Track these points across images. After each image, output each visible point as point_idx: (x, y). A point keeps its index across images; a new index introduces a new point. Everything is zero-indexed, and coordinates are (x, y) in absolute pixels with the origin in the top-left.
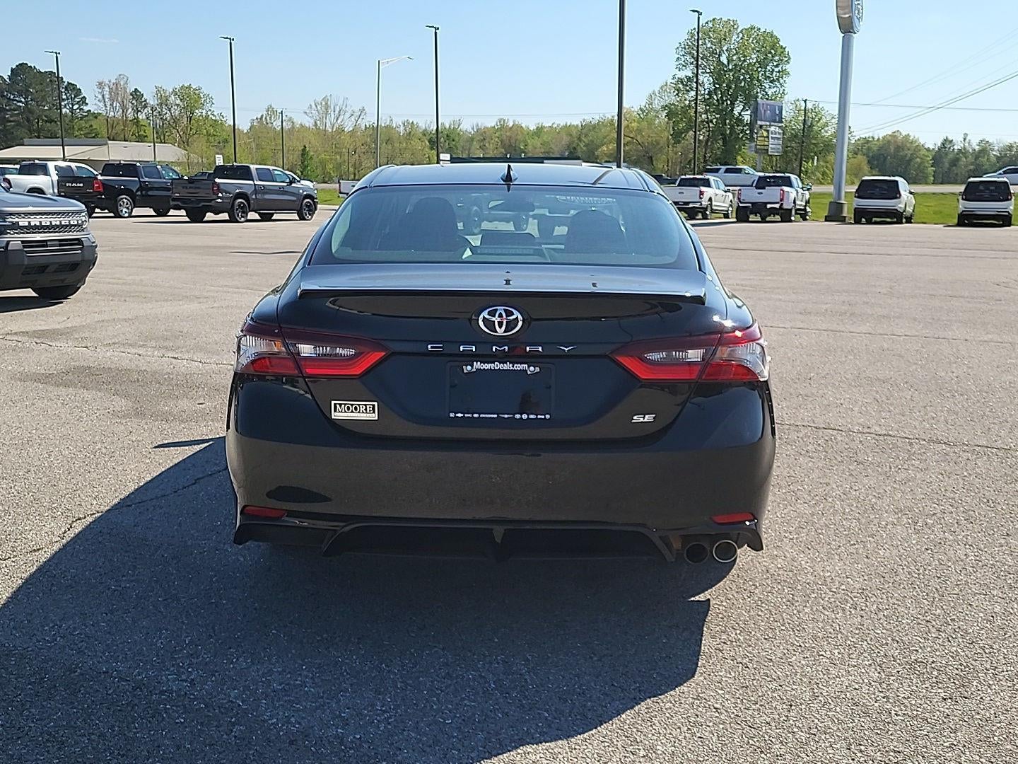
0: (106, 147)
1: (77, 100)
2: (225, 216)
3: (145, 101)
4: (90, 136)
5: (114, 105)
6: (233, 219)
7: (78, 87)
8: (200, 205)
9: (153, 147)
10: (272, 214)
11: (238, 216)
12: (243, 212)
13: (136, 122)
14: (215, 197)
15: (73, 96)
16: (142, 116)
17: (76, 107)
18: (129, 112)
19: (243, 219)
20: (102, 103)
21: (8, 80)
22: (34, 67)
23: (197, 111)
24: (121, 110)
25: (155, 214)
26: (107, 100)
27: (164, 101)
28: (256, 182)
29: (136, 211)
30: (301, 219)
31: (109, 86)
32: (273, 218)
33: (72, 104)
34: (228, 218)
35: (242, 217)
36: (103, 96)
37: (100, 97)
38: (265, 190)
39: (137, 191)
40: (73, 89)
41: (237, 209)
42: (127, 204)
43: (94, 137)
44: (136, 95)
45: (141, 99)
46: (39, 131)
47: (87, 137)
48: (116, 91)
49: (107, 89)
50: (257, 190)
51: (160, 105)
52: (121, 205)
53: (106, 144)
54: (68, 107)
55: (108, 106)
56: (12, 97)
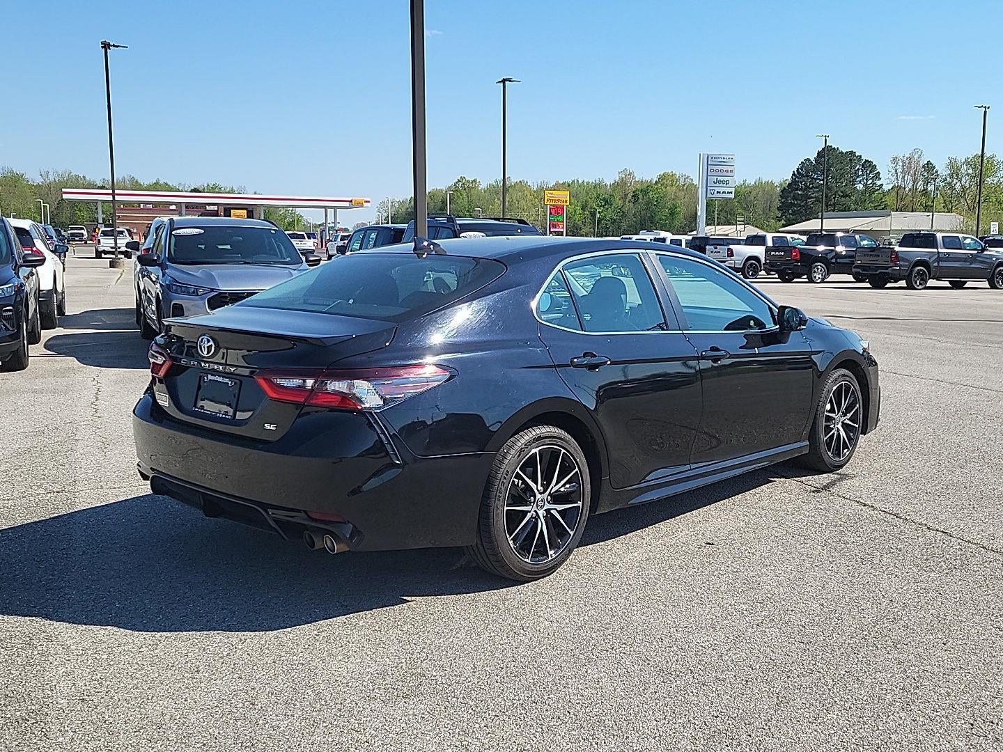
0: (889, 218)
1: (871, 175)
2: (903, 283)
3: (937, 172)
4: (881, 207)
5: (906, 178)
6: (910, 287)
7: (874, 164)
8: (878, 272)
9: (931, 217)
10: (966, 282)
11: (916, 283)
12: (922, 280)
13: (925, 192)
14: (892, 264)
15: (868, 172)
16: (931, 188)
17: (870, 182)
18: (919, 184)
19: (920, 287)
20: (894, 177)
21: (814, 162)
22: (838, 148)
23: (988, 179)
24: (911, 182)
25: (854, 280)
26: (899, 174)
27: (955, 171)
28: (940, 250)
29: (833, 277)
30: (992, 288)
31: (903, 161)
32: (966, 286)
33: (867, 179)
34: (905, 285)
35: (920, 284)
36: (896, 170)
37: (893, 171)
38: (949, 258)
39: (832, 259)
40: (870, 166)
41: (915, 277)
42: (821, 271)
43: (883, 209)
44: (929, 167)
45: (933, 170)
46: (834, 205)
47: (876, 209)
48: (908, 165)
49: (900, 163)
50: (940, 258)
51: (951, 176)
52: (815, 272)
53: (890, 215)
54: (862, 183)
55: (900, 179)
56: (815, 177)
